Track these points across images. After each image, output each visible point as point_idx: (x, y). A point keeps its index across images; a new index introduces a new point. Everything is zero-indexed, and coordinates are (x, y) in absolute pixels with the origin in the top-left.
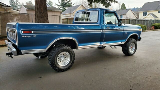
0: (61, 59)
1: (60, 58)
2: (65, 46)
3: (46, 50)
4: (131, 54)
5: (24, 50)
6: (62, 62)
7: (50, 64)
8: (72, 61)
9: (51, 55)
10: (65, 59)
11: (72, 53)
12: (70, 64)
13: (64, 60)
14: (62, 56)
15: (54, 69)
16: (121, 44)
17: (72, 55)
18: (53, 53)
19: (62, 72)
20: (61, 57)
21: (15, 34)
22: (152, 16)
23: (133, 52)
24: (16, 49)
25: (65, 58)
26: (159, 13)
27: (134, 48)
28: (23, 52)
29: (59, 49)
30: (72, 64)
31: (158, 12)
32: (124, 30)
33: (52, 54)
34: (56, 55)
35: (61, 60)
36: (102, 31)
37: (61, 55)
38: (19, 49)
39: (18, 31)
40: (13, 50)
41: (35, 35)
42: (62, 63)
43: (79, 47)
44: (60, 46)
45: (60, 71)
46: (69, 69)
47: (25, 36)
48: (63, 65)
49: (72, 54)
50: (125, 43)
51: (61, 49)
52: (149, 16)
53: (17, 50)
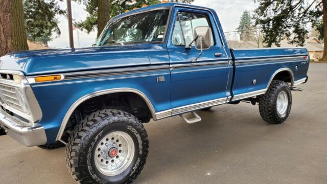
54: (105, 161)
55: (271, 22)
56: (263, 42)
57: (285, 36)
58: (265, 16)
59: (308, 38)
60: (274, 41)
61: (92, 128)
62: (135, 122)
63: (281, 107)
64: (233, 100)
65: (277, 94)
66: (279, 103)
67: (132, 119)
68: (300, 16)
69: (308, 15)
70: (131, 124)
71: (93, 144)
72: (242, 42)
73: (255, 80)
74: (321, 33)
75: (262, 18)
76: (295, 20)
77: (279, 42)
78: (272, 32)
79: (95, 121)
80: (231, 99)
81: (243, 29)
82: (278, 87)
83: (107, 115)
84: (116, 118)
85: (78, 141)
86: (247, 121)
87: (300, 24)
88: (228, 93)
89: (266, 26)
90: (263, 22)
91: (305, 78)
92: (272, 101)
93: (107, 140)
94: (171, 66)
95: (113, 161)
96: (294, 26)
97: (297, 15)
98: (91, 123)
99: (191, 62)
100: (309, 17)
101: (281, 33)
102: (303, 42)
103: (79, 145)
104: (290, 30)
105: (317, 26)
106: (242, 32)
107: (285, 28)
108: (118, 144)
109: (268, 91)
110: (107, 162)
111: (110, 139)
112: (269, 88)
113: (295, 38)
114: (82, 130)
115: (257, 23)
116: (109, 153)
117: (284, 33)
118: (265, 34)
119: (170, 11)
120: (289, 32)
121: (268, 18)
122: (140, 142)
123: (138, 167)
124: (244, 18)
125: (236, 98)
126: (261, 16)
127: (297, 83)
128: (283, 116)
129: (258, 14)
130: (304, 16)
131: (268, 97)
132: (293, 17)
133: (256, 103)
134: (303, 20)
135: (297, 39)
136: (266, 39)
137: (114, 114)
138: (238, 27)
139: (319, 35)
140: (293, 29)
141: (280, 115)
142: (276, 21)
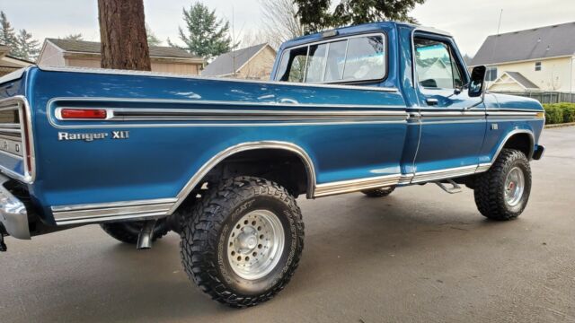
0: (244, 244)
1: (239, 239)
2: (264, 182)
3: (178, 205)
4: (512, 213)
5: (67, 208)
6: (247, 259)
7: (196, 270)
8: (292, 253)
9: (199, 227)
10: (260, 246)
11: (293, 217)
12: (286, 268)
13: (257, 250)
14: (247, 229)
15: (215, 297)
16: (479, 171)
17: (295, 224)
18: (210, 218)
19: (252, 306)
20: (243, 234)
21: (21, 124)
22: (516, 81)
23: (519, 206)
24: (25, 204)
25: (260, 242)
26: (538, 69)
27: (520, 191)
28: (60, 215)
29: (238, 198)
30: (292, 268)
31: (533, 66)
32: (487, 115)
33: (205, 221)
34: (223, 225)
35: (241, 249)
36: (412, 116)
37: (242, 225)
38: (43, 203)
39: (34, 110)
40: (7, 210)
41: (124, 130)
42: (248, 265)
43: (317, 186)
44: (241, 185)
45: (240, 302)
46: (279, 290)
47: (70, 131)
48: (251, 273)
49: (291, 221)
50: (491, 168)
51: (246, 198)
52: (504, 81)
53: (27, 209)
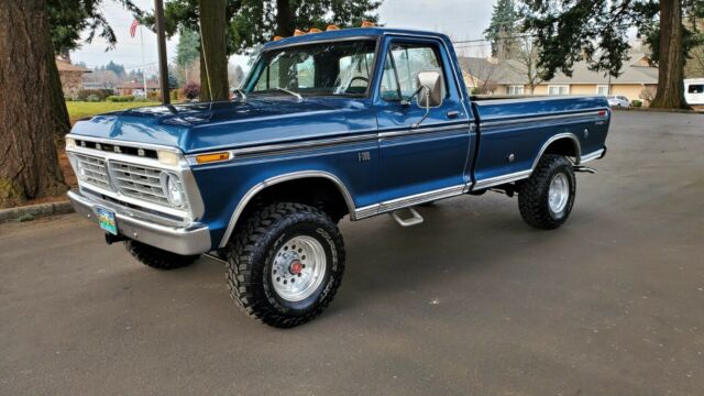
54: (282, 280)
55: (556, 24)
56: (539, 65)
57: (582, 53)
58: (543, 12)
59: (628, 59)
60: (561, 64)
61: (269, 230)
62: (327, 222)
63: (557, 200)
64: (475, 188)
65: (550, 178)
66: (553, 194)
67: (323, 219)
68: (615, 13)
69: (631, 12)
70: (322, 226)
71: (271, 253)
72: (496, 61)
73: (512, 156)
74: (654, 50)
75: (538, 15)
76: (604, 20)
77: (570, 66)
78: (558, 44)
79: (273, 220)
80: (472, 187)
81: (497, 31)
82: (552, 167)
83: (289, 212)
84: (301, 216)
85: (250, 248)
86: (497, 224)
87: (615, 28)
88: (467, 178)
89: (545, 31)
90: (539, 24)
91: (602, 150)
92: (540, 190)
93: (286, 248)
94: (380, 135)
95: (293, 280)
96: (603, 33)
97: (609, 10)
98: (267, 223)
99: (411, 128)
100: (633, 16)
101: (576, 47)
102: (619, 67)
103: (252, 254)
104: (593, 41)
105: (647, 34)
106: (496, 39)
107: (584, 37)
108: (301, 255)
109: (534, 172)
110: (285, 282)
111: (290, 249)
112: (537, 167)
113: (602, 58)
114: (254, 233)
115: (527, 26)
116: (289, 268)
117: (582, 47)
118: (542, 48)
119: (378, 44)
120: (591, 46)
121: (550, 16)
122: (334, 252)
123: (331, 289)
124: (500, 8)
125: (480, 184)
126: (535, 10)
127: (587, 159)
128: (559, 217)
129: (531, 6)
130: (623, 12)
131: (534, 183)
132: (600, 14)
133: (515, 193)
134: (620, 21)
135: (606, 61)
136: (543, 60)
137: (298, 210)
138: (488, 27)
139: (651, 53)
140: (599, 39)
141: (554, 214)
142: (567, 23)
